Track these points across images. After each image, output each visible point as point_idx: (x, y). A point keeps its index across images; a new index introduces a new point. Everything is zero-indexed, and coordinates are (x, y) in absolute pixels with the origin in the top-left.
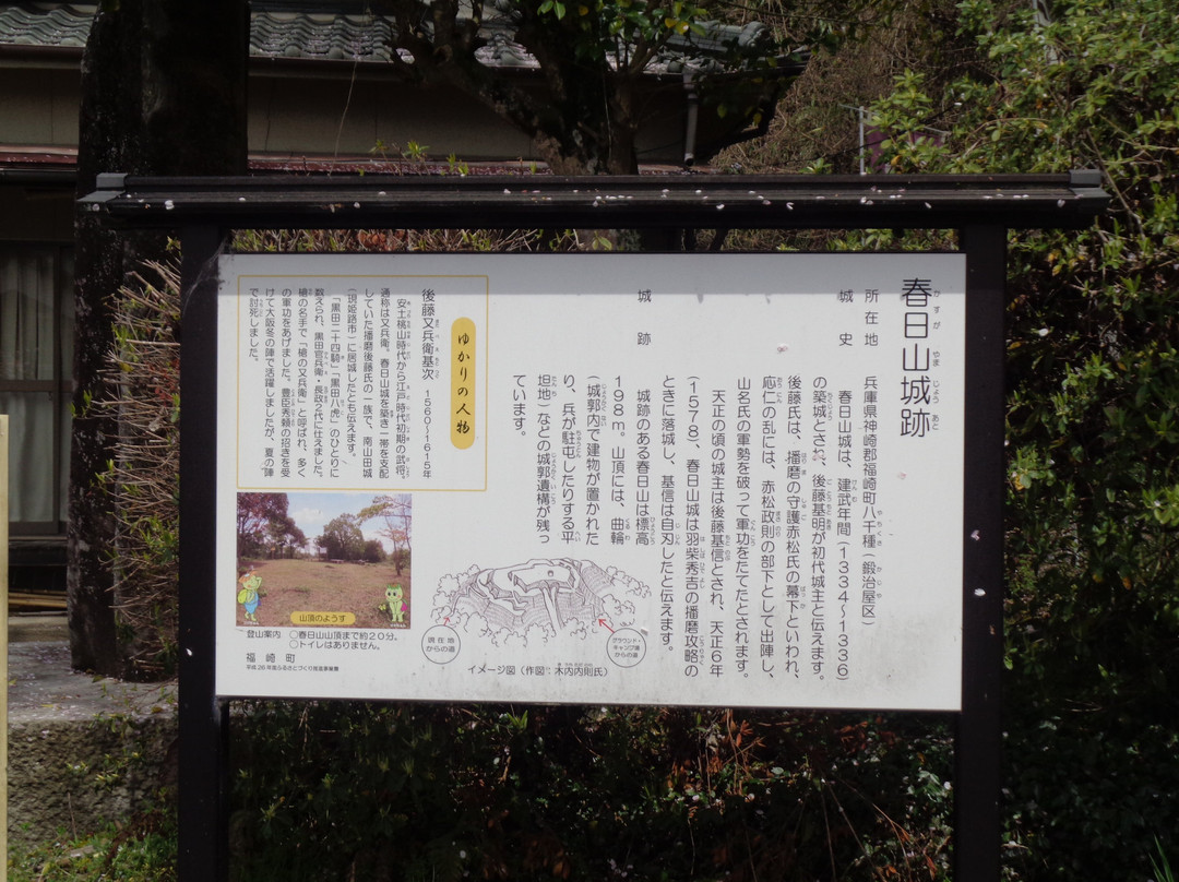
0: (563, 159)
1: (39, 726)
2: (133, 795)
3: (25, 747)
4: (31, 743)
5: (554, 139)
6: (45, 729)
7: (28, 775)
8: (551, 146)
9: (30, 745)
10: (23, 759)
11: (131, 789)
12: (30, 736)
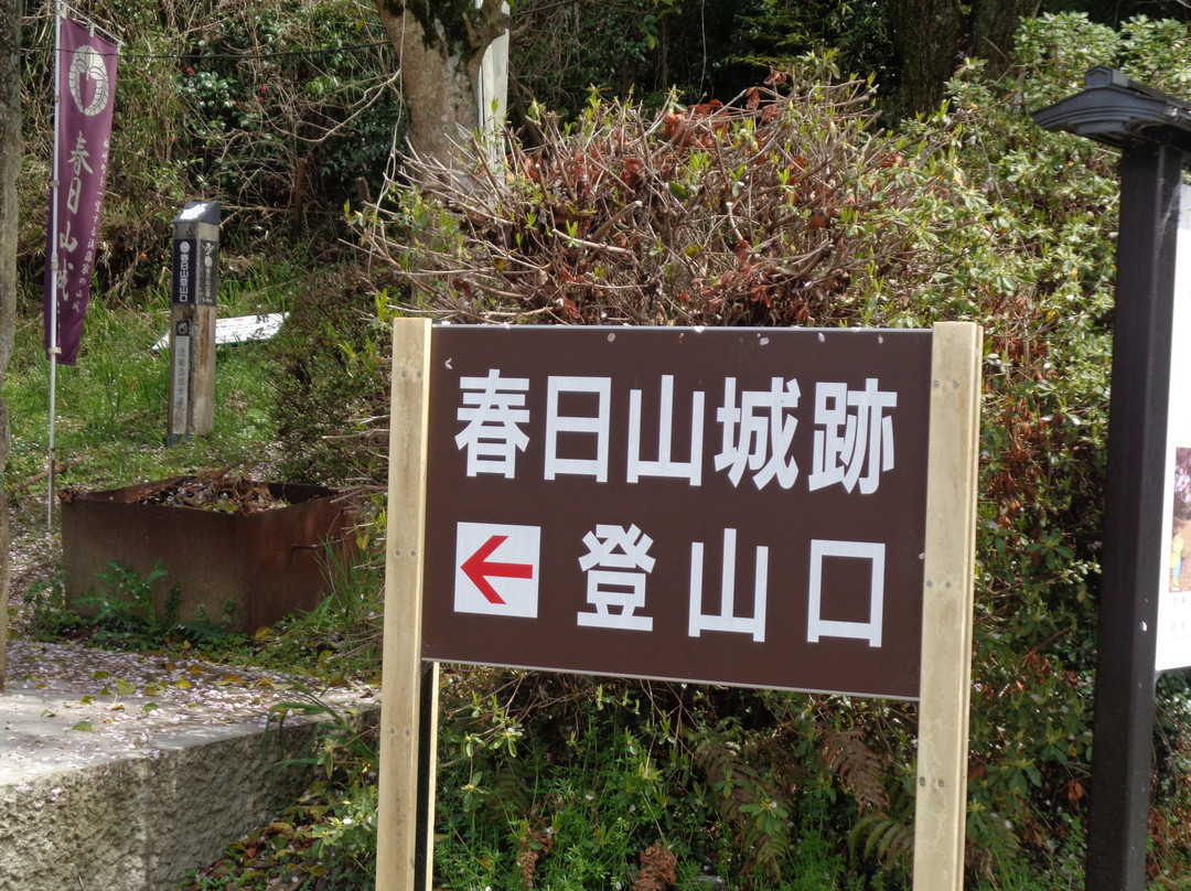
0: (426, 50)
1: (48, 783)
2: (147, 864)
3: (31, 818)
4: (38, 810)
5: (420, 24)
6: (56, 786)
7: (35, 859)
8: (415, 32)
9: (38, 814)
10: (30, 837)
11: (146, 857)
12: (38, 800)
